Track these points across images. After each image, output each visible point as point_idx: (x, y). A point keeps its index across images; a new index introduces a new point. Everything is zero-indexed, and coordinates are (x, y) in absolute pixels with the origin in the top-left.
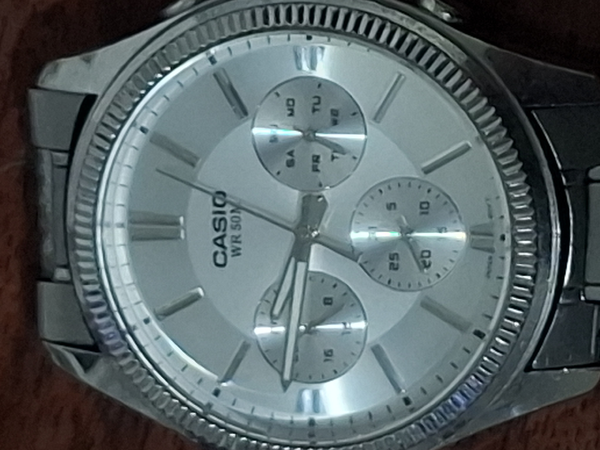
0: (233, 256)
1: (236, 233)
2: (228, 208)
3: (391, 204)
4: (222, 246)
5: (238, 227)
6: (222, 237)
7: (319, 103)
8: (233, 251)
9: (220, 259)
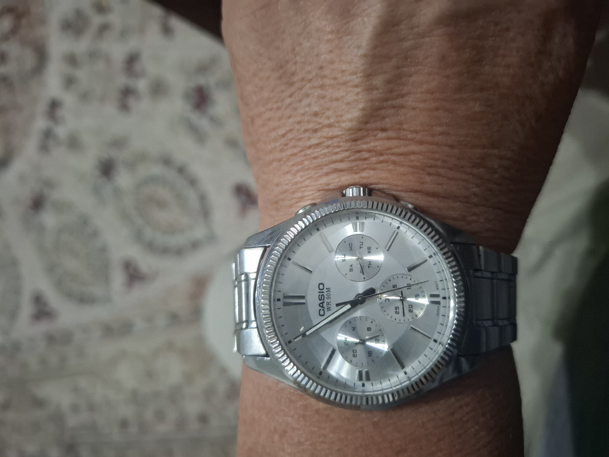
0: (327, 311)
1: (329, 301)
2: (325, 290)
3: (395, 285)
4: (323, 307)
5: (329, 298)
6: (322, 303)
7: (362, 245)
8: (327, 309)
9: (322, 313)
